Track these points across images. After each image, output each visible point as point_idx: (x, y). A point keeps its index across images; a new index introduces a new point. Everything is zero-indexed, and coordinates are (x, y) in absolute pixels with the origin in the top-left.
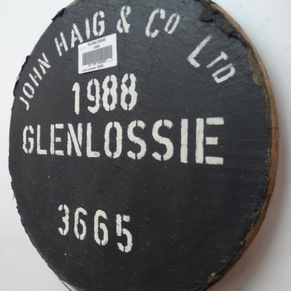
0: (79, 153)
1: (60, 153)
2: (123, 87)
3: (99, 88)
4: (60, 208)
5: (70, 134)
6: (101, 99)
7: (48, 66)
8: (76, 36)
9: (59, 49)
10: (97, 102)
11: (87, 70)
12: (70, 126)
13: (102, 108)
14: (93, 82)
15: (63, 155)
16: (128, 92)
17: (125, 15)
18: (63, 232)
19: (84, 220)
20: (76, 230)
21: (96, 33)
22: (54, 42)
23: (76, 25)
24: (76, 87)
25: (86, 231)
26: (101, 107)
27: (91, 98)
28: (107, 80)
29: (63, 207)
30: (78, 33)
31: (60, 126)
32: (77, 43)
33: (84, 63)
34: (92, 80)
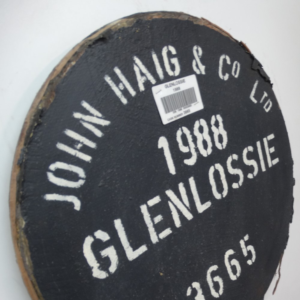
0: (190, 217)
2: (214, 128)
3: (191, 136)
5: (172, 202)
6: (196, 148)
7: (105, 123)
8: (142, 74)
9: (118, 93)
10: (193, 151)
11: (174, 118)
12: (170, 193)
13: (200, 156)
14: (182, 130)
15: (171, 232)
16: (219, 132)
17: (199, 56)
21: (171, 73)
26: (198, 155)
27: (184, 149)
28: (197, 125)
30: (145, 70)
31: (155, 201)
32: (148, 85)
33: (167, 111)
34: (180, 129)
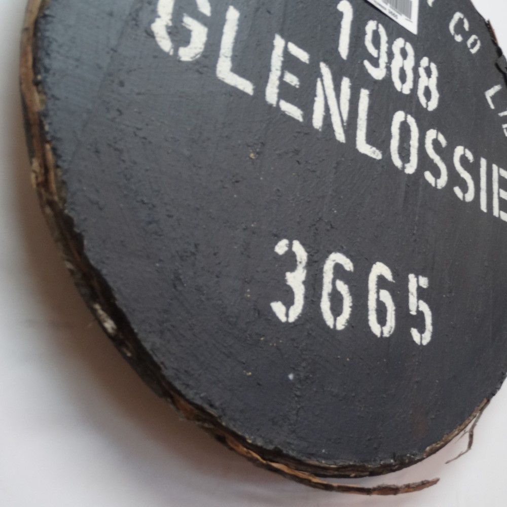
0: (340, 136)
1: (294, 111)
2: (422, 72)
3: (387, 45)
4: (281, 248)
5: (323, 85)
6: (388, 65)
13: (388, 79)
14: (377, 27)
15: (301, 119)
16: (428, 84)
18: (287, 315)
19: (347, 282)
20: (325, 305)
25: (350, 309)
26: (388, 76)
27: (371, 48)
28: (400, 43)
29: (290, 246)
31: (301, 54)
34: (375, 22)
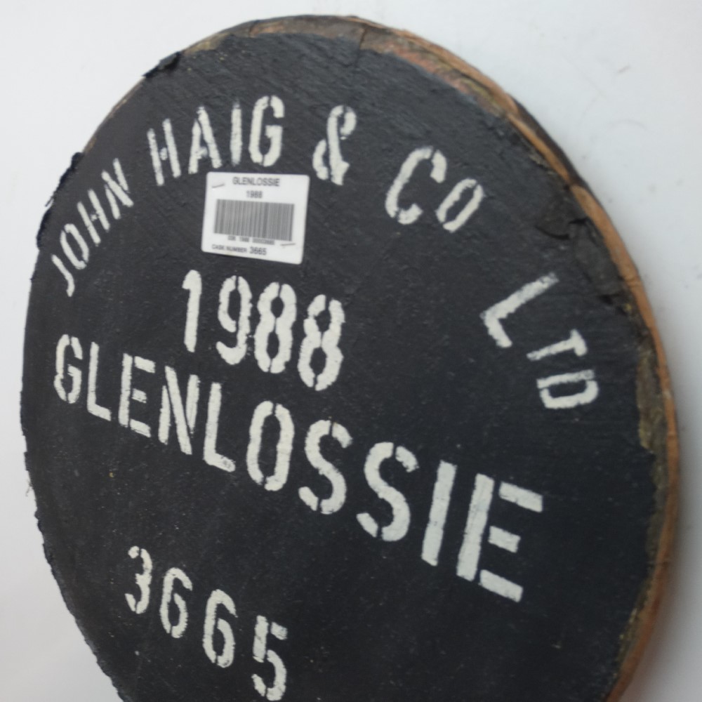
0: (186, 447)
1: (141, 428)
2: (310, 325)
3: (250, 306)
4: (133, 552)
5: (168, 392)
6: (250, 336)
7: (128, 202)
8: (203, 143)
9: (157, 164)
10: (242, 338)
11: (225, 248)
12: (171, 375)
13: (250, 359)
14: (237, 284)
15: (148, 435)
16: (321, 344)
17: (340, 135)
18: (136, 606)
19: (184, 598)
20: (164, 612)
21: (256, 156)
22: (146, 139)
23: (208, 112)
24: (193, 282)
25: (186, 624)
26: (249, 354)
27: (227, 323)
28: (271, 291)
29: (140, 552)
30: (209, 137)
31: (147, 365)
32: (205, 164)
33: (219, 228)
34: (234, 277)
